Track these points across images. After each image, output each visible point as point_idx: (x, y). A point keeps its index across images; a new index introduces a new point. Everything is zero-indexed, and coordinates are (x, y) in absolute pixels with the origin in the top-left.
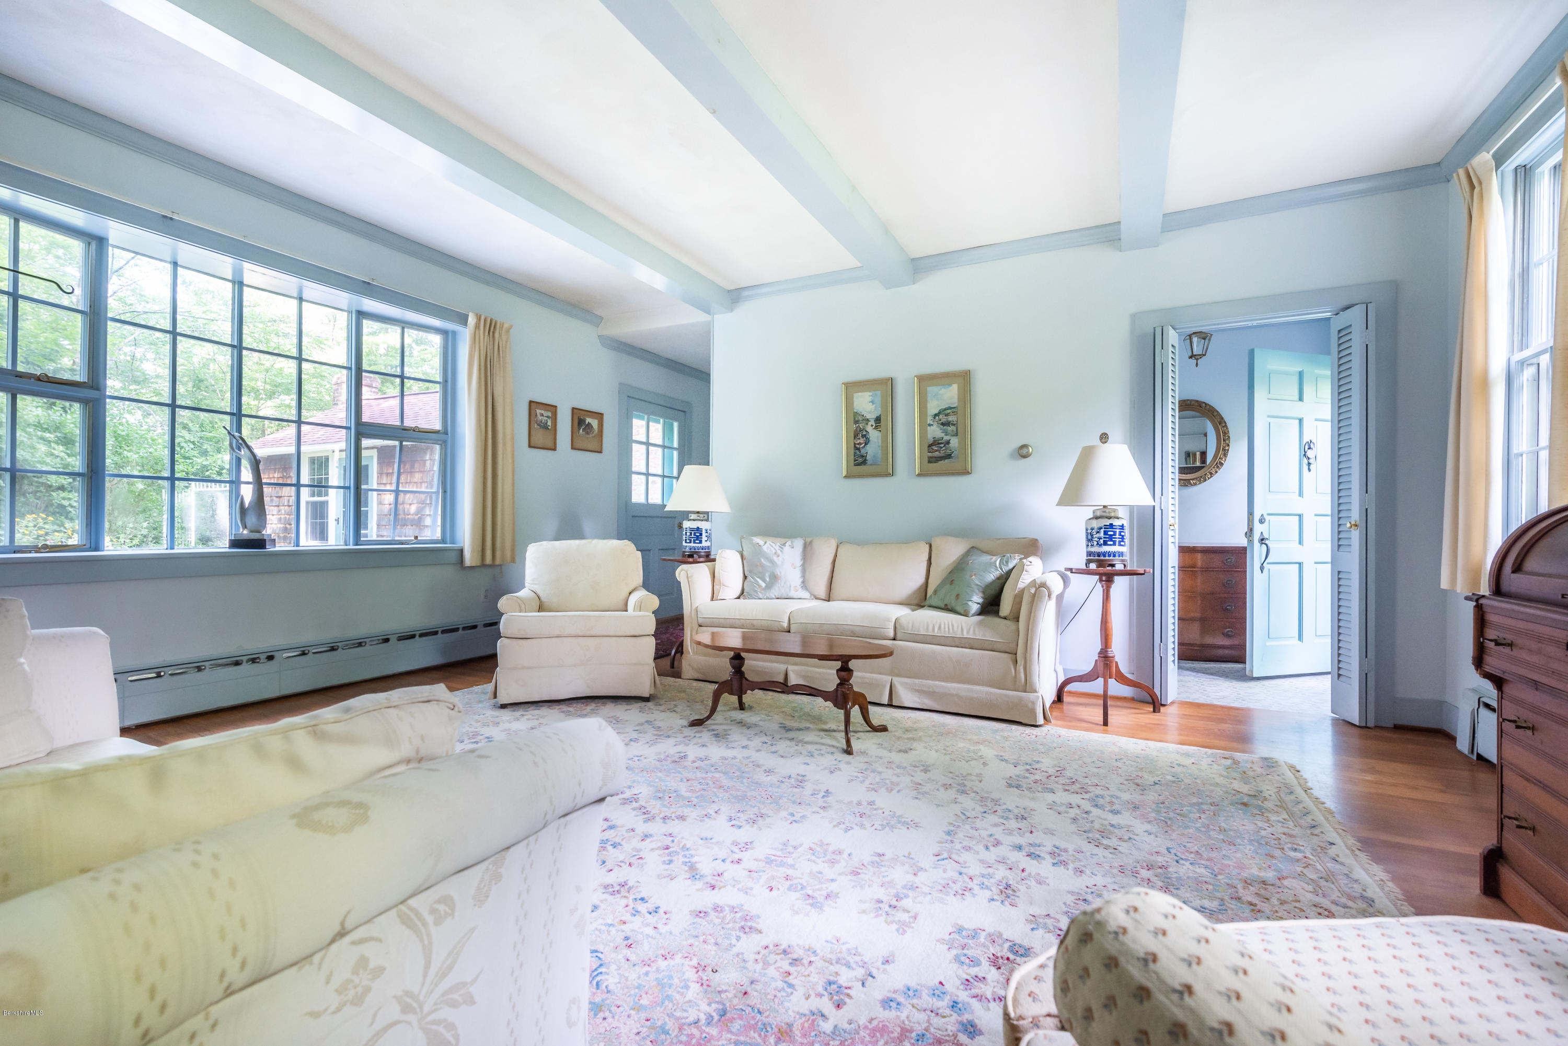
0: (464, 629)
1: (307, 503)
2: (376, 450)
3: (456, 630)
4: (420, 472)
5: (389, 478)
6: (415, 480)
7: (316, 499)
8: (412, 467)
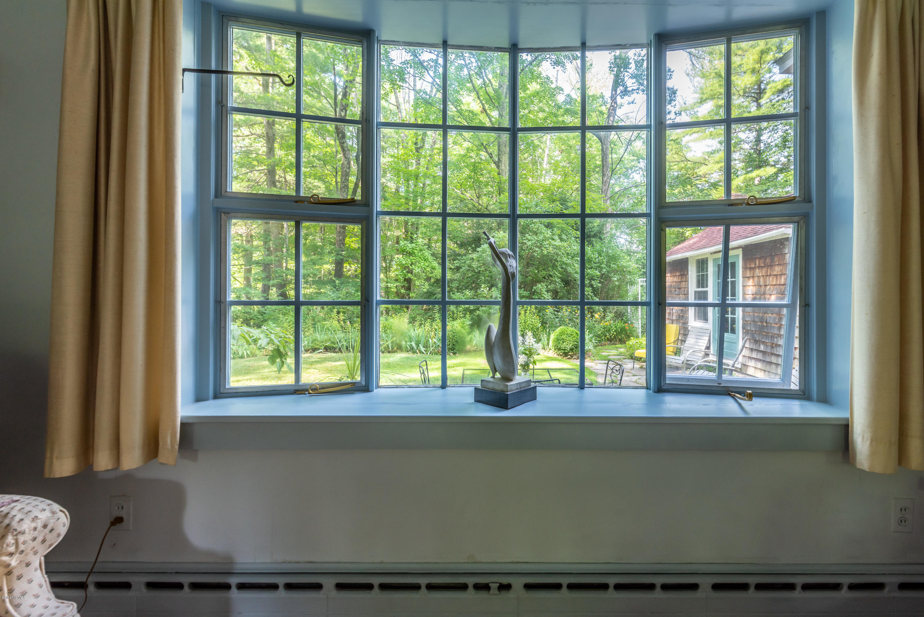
0: (853, 587)
1: (695, 292)
2: (741, 249)
3: (836, 587)
4: (778, 265)
5: (752, 272)
6: (775, 273)
7: (701, 289)
8: (772, 261)
